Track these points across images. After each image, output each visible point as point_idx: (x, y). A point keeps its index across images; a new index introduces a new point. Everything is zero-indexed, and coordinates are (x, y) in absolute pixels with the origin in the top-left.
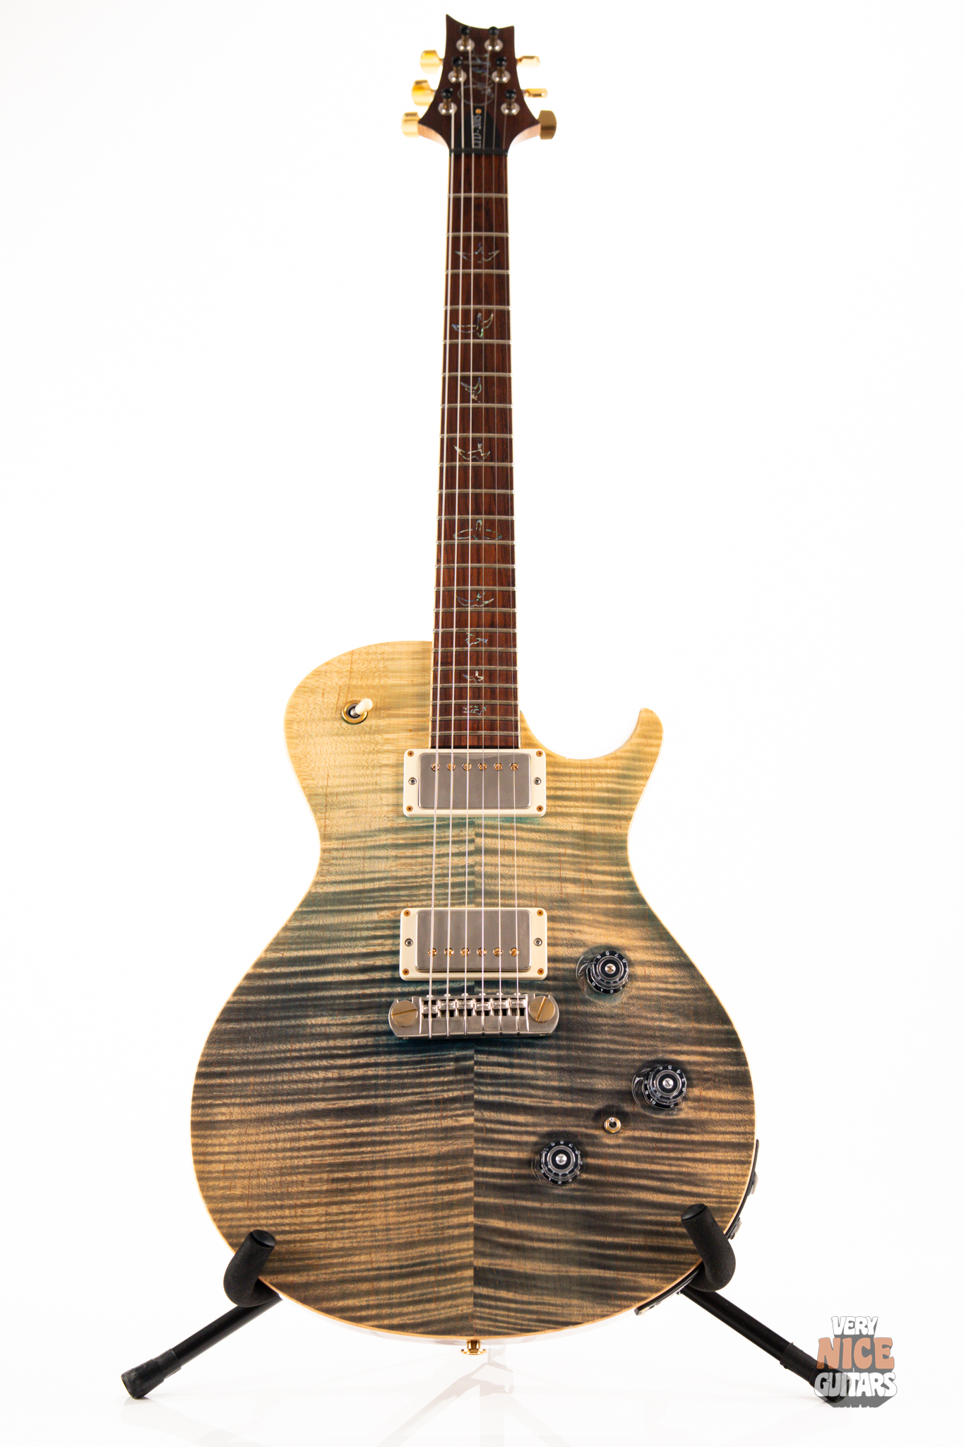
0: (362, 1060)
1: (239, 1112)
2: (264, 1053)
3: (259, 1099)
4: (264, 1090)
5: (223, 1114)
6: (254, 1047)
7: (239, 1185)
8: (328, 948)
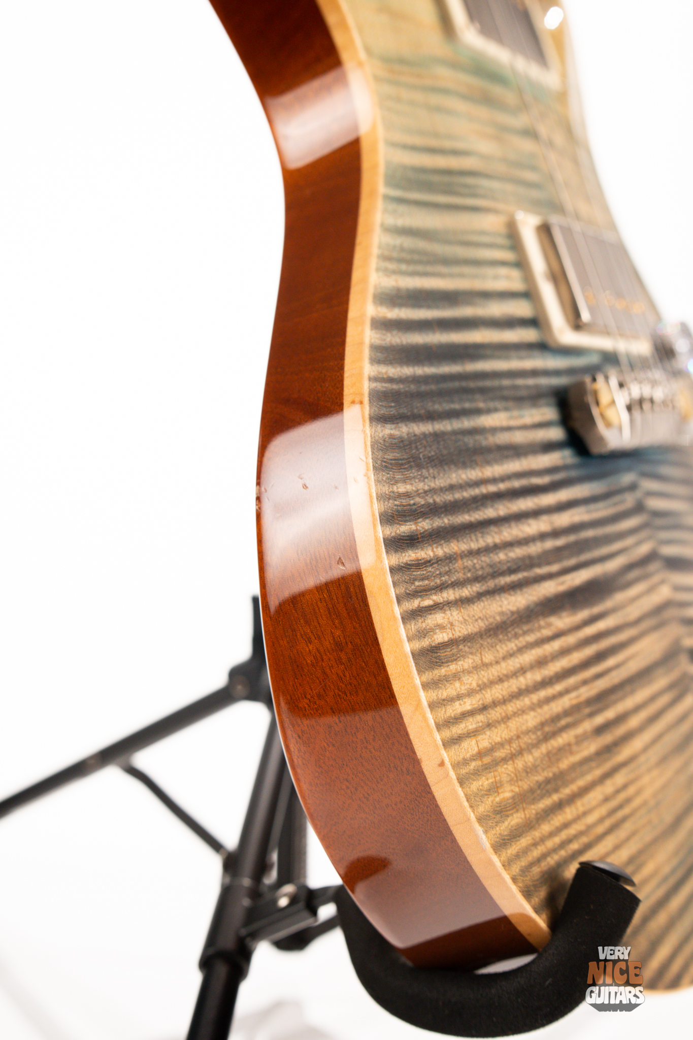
0: (563, 495)
1: (461, 619)
2: (452, 488)
3: (477, 588)
4: (477, 566)
5: (441, 627)
6: (434, 478)
7: (505, 778)
8: (451, 276)
